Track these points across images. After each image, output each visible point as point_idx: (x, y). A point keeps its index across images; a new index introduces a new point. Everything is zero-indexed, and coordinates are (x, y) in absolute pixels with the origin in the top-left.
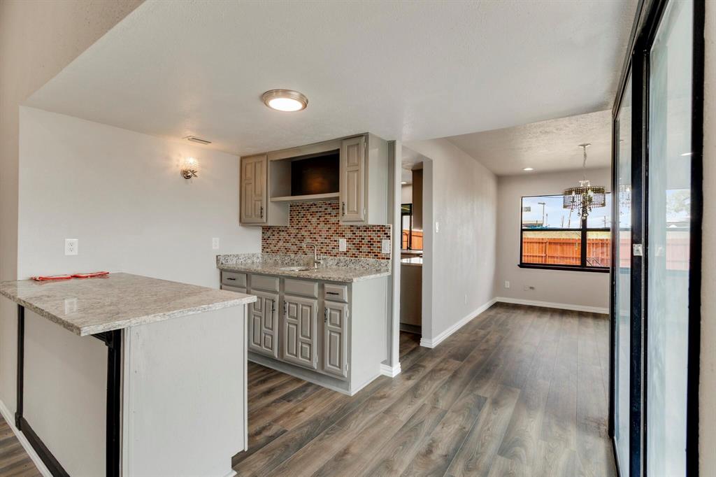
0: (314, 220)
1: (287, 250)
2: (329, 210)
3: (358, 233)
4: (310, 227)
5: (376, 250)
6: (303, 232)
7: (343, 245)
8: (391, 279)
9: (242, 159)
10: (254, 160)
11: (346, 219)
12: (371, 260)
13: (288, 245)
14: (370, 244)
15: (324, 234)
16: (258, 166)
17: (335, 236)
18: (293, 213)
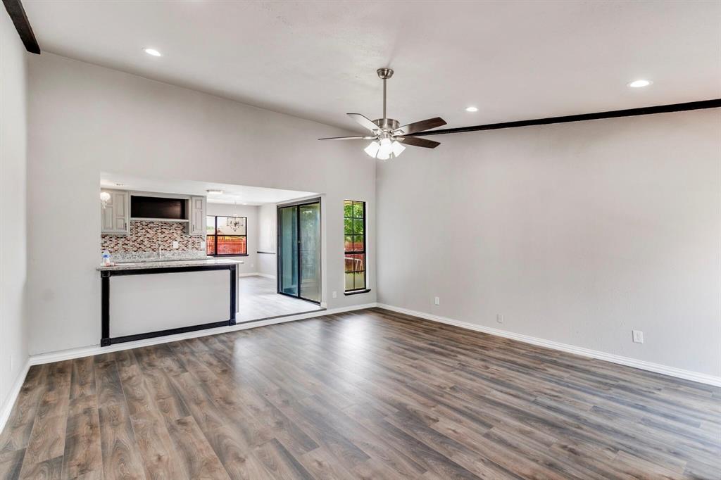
0: (152, 232)
1: (126, 250)
3: (186, 239)
5: (197, 247)
6: (142, 238)
7: (176, 244)
10: (114, 192)
12: (195, 251)
13: (126, 247)
14: (194, 243)
15: (160, 239)
17: (170, 241)
18: (135, 226)
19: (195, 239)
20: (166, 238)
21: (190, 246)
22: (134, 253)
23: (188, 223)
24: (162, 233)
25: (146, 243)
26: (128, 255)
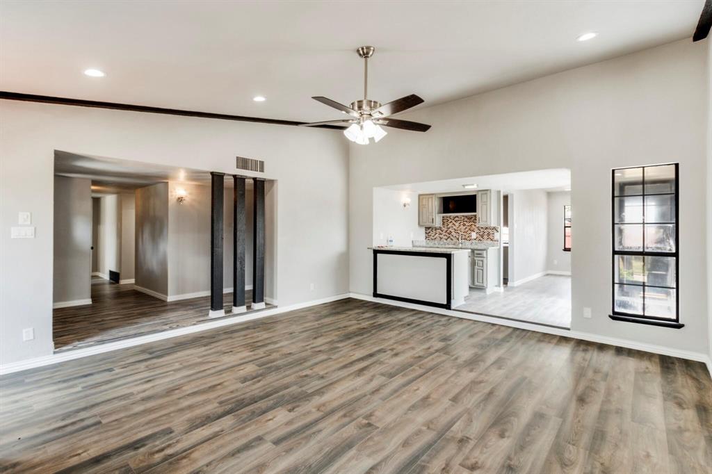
0: (457, 224)
1: (441, 238)
2: (466, 220)
3: (482, 230)
4: (454, 227)
5: (491, 237)
6: (450, 230)
7: (474, 235)
8: (499, 250)
9: (420, 195)
10: (427, 197)
11: (481, 224)
12: (489, 242)
13: (441, 236)
14: (489, 234)
15: (463, 230)
16: (430, 200)
17: (469, 232)
18: (444, 220)
19: (490, 231)
20: (467, 230)
21: (485, 237)
22: (445, 241)
23: (475, 216)
24: (464, 225)
25: (453, 233)
26: (442, 243)
